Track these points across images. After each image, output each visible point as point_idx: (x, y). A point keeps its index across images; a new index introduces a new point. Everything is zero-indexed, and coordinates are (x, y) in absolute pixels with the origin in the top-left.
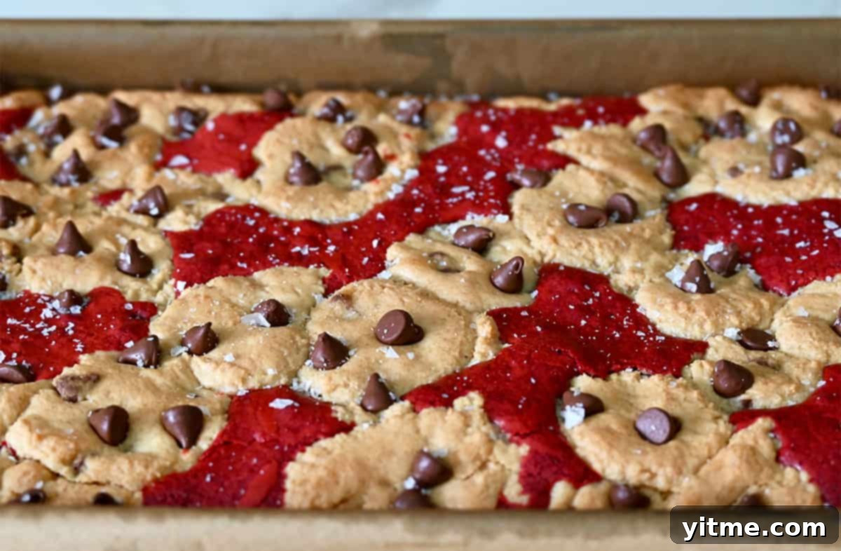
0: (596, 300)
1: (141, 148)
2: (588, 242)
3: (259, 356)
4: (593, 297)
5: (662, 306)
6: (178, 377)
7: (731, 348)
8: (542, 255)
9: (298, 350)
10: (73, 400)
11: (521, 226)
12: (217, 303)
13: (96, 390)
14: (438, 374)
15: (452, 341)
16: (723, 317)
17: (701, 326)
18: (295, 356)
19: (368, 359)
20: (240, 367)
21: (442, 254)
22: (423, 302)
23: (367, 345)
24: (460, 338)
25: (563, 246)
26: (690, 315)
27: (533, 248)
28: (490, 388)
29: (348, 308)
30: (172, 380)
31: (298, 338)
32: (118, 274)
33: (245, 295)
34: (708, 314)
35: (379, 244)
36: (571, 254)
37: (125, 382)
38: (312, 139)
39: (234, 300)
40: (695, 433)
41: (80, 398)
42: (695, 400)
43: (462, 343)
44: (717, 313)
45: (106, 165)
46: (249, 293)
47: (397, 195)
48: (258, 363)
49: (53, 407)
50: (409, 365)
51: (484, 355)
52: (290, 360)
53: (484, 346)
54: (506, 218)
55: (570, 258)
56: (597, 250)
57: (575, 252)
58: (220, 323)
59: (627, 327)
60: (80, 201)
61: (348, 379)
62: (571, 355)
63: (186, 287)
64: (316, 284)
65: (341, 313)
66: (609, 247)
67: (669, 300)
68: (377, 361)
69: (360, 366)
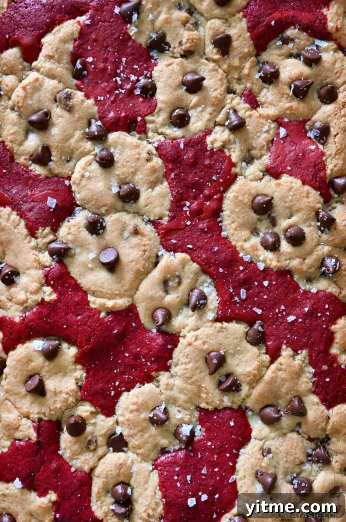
0: (144, 363)
1: (290, 108)
2: (189, 362)
3: (88, 189)
4: (146, 361)
5: (137, 397)
6: (77, 150)
7: (103, 429)
8: (184, 337)
9: (98, 209)
10: (55, 100)
11: (206, 327)
12: (133, 165)
13: (63, 111)
14: (78, 279)
15: (101, 287)
16: (128, 428)
17: (122, 415)
18: (93, 208)
19: (89, 244)
20: (81, 180)
21: (179, 283)
22: (132, 272)
23: (99, 244)
24: (104, 290)
25: (185, 349)
26: (128, 410)
27: (189, 332)
28: (60, 305)
29: (130, 233)
30: (74, 148)
31: (105, 208)
32: (168, 110)
33: (142, 179)
34: (128, 420)
35: (189, 249)
36: (180, 353)
37: (69, 124)
38: (295, 208)
39: (138, 173)
40: (32, 403)
41: (57, 103)
42: (56, 405)
43: (101, 292)
44: (129, 425)
45: (276, 91)
46: (143, 181)
47: (242, 258)
48: (84, 189)
49: (48, 92)
50: (84, 265)
51: (94, 303)
52: (89, 205)
53: (99, 303)
54: (211, 319)
55: (178, 351)
56: (183, 366)
57: (181, 355)
58: (119, 167)
59: (124, 377)
60: (244, 81)
61: (74, 234)
62: (86, 347)
63: (155, 147)
64: (155, 216)
65: (128, 229)
66: (186, 373)
67: (140, 401)
68: (87, 249)
69: (83, 240)
